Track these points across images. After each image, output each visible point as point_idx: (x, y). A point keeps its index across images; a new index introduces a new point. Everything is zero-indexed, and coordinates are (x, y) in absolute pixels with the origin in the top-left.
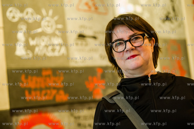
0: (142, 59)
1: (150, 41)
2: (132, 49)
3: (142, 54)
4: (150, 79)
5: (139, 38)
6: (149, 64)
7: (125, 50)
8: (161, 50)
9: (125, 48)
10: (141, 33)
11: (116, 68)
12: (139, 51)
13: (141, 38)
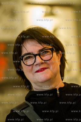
0: (51, 72)
1: (57, 54)
2: (42, 63)
3: (51, 67)
4: (58, 92)
5: (48, 52)
6: (57, 77)
7: (35, 64)
8: (67, 61)
9: (35, 62)
10: (50, 47)
11: (24, 80)
12: (48, 64)
13: (49, 52)
